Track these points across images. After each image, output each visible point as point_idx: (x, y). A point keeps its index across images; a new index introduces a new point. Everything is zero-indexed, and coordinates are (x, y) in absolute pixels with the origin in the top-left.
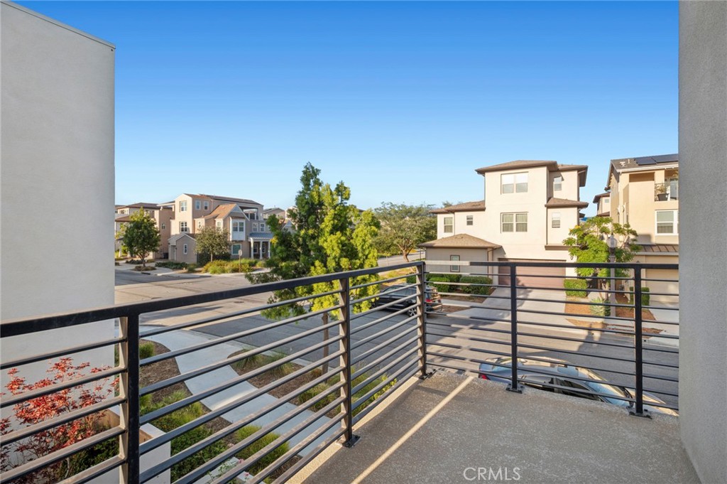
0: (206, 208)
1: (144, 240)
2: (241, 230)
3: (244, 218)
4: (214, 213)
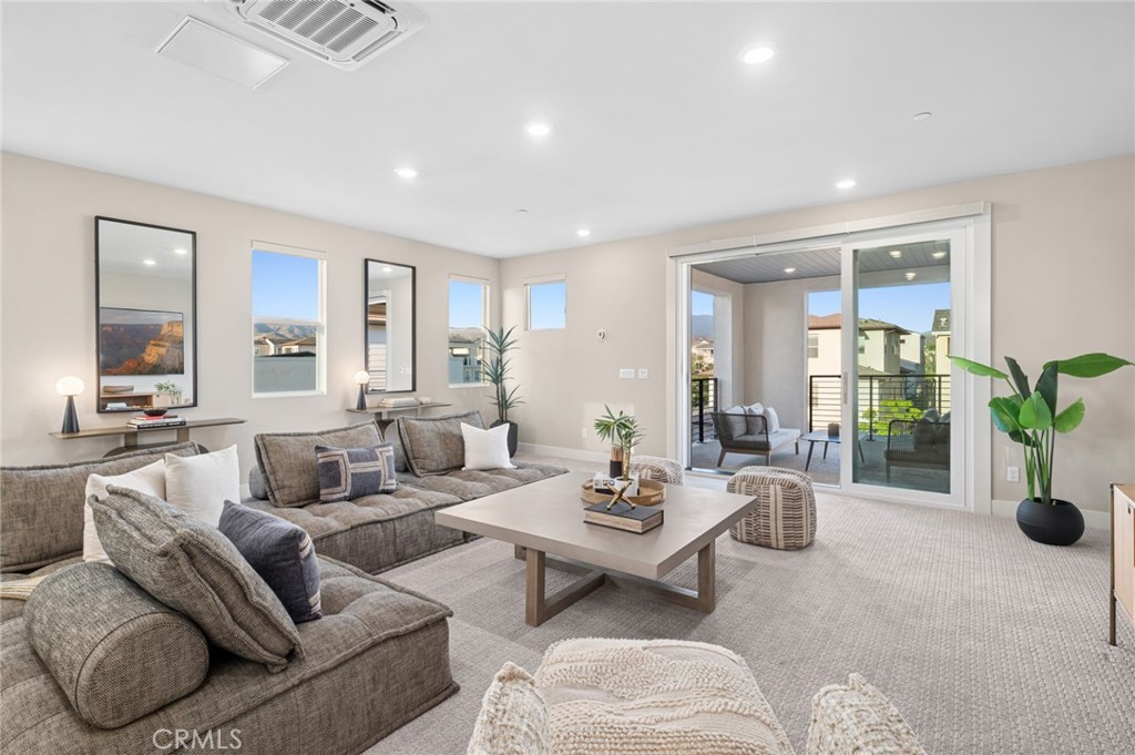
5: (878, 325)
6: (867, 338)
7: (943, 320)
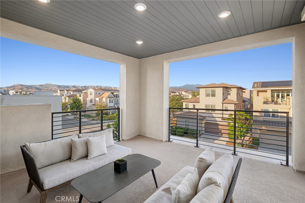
0: (99, 94)
1: (77, 108)
2: (112, 102)
3: (113, 98)
4: (102, 96)
5: (235, 86)
6: (231, 90)
7: (256, 85)
